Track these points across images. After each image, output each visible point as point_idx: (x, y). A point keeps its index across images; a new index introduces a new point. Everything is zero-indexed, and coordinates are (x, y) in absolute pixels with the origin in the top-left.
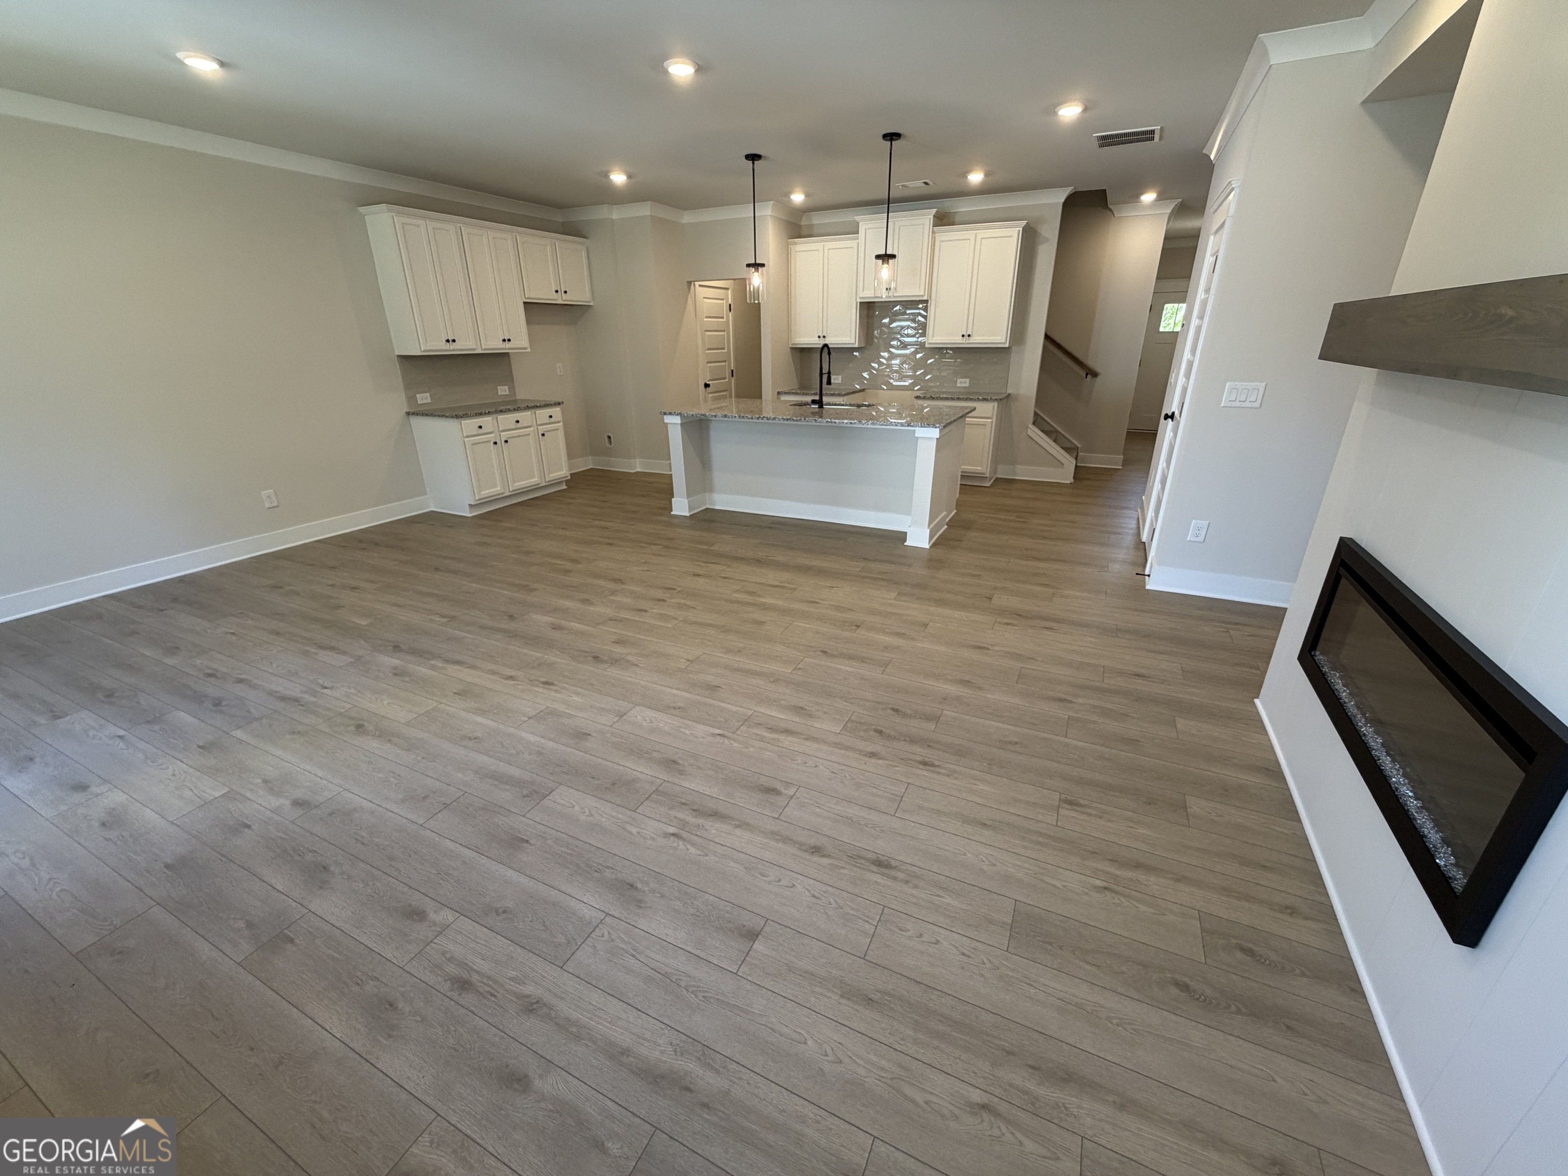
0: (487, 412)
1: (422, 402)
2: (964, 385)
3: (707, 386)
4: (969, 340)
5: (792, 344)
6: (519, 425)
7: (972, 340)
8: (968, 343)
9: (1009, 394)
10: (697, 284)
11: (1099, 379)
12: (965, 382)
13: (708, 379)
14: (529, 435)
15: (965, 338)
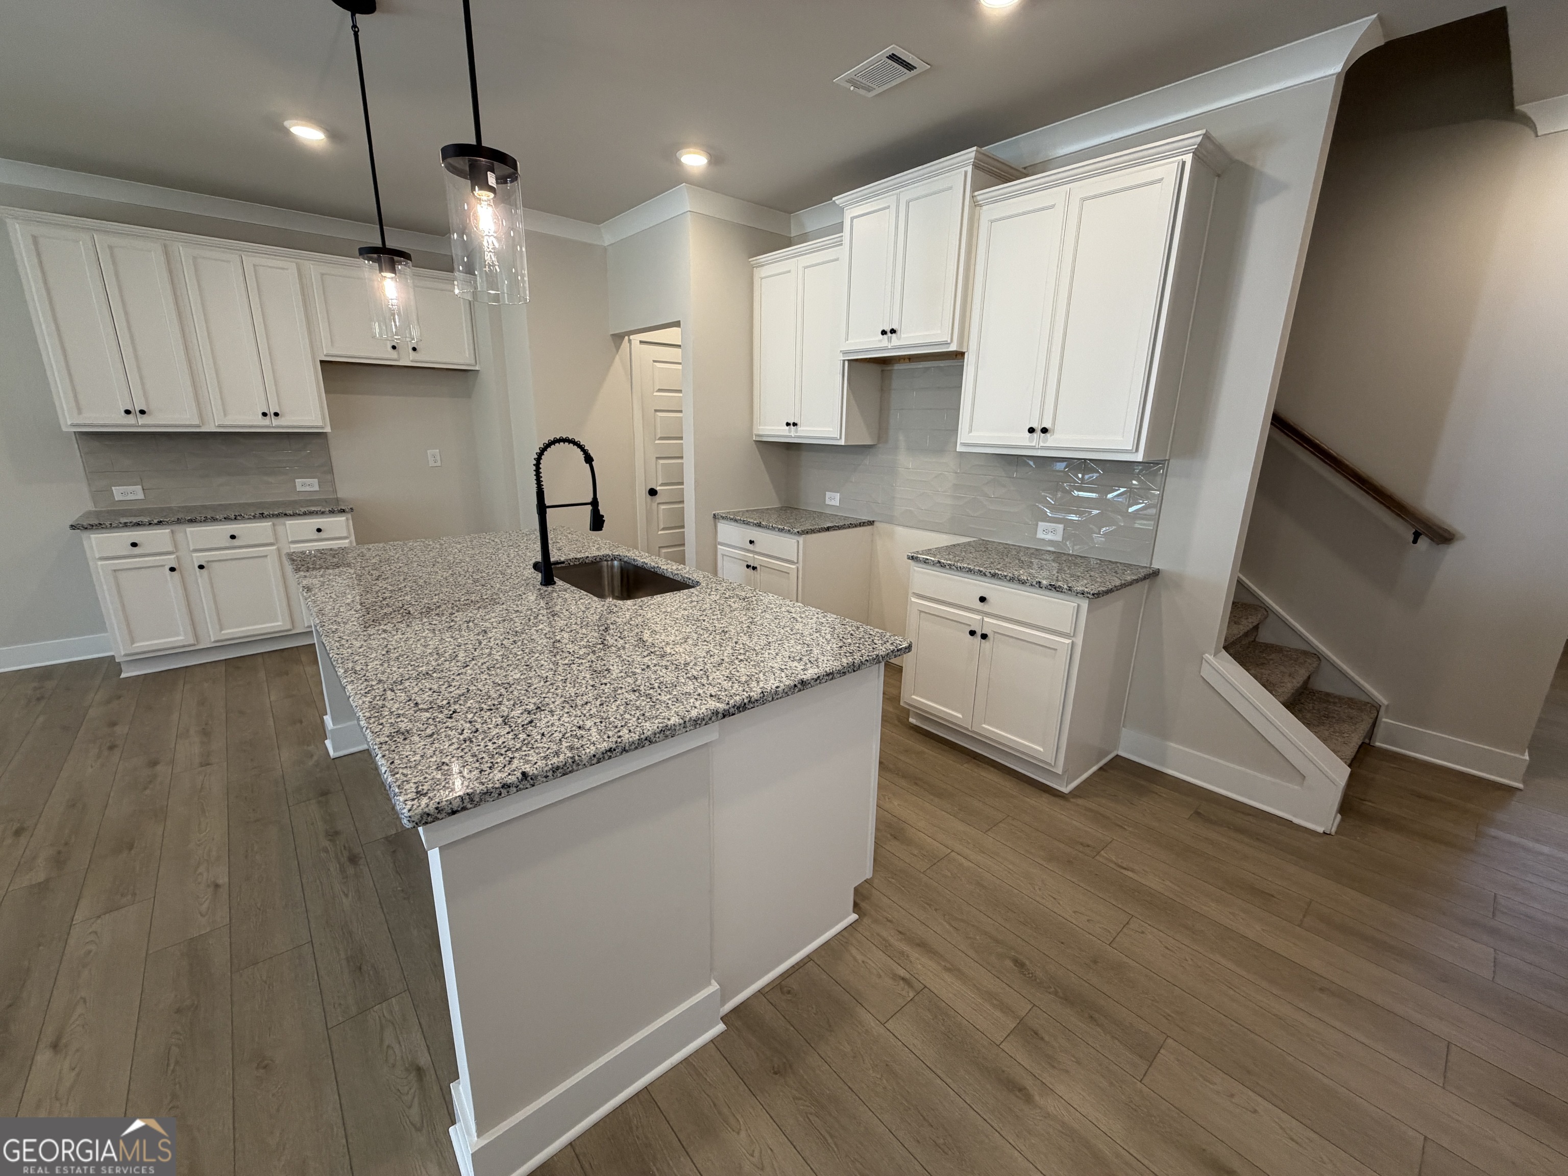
0: (156, 521)
1: (121, 498)
2: (1049, 537)
3: (653, 492)
4: (1045, 441)
5: (756, 435)
6: (235, 542)
7: (1050, 440)
8: (1043, 448)
9: (1156, 573)
10: (636, 338)
11: (1452, 552)
12: (1054, 531)
13: (660, 482)
14: (266, 556)
15: (1035, 435)
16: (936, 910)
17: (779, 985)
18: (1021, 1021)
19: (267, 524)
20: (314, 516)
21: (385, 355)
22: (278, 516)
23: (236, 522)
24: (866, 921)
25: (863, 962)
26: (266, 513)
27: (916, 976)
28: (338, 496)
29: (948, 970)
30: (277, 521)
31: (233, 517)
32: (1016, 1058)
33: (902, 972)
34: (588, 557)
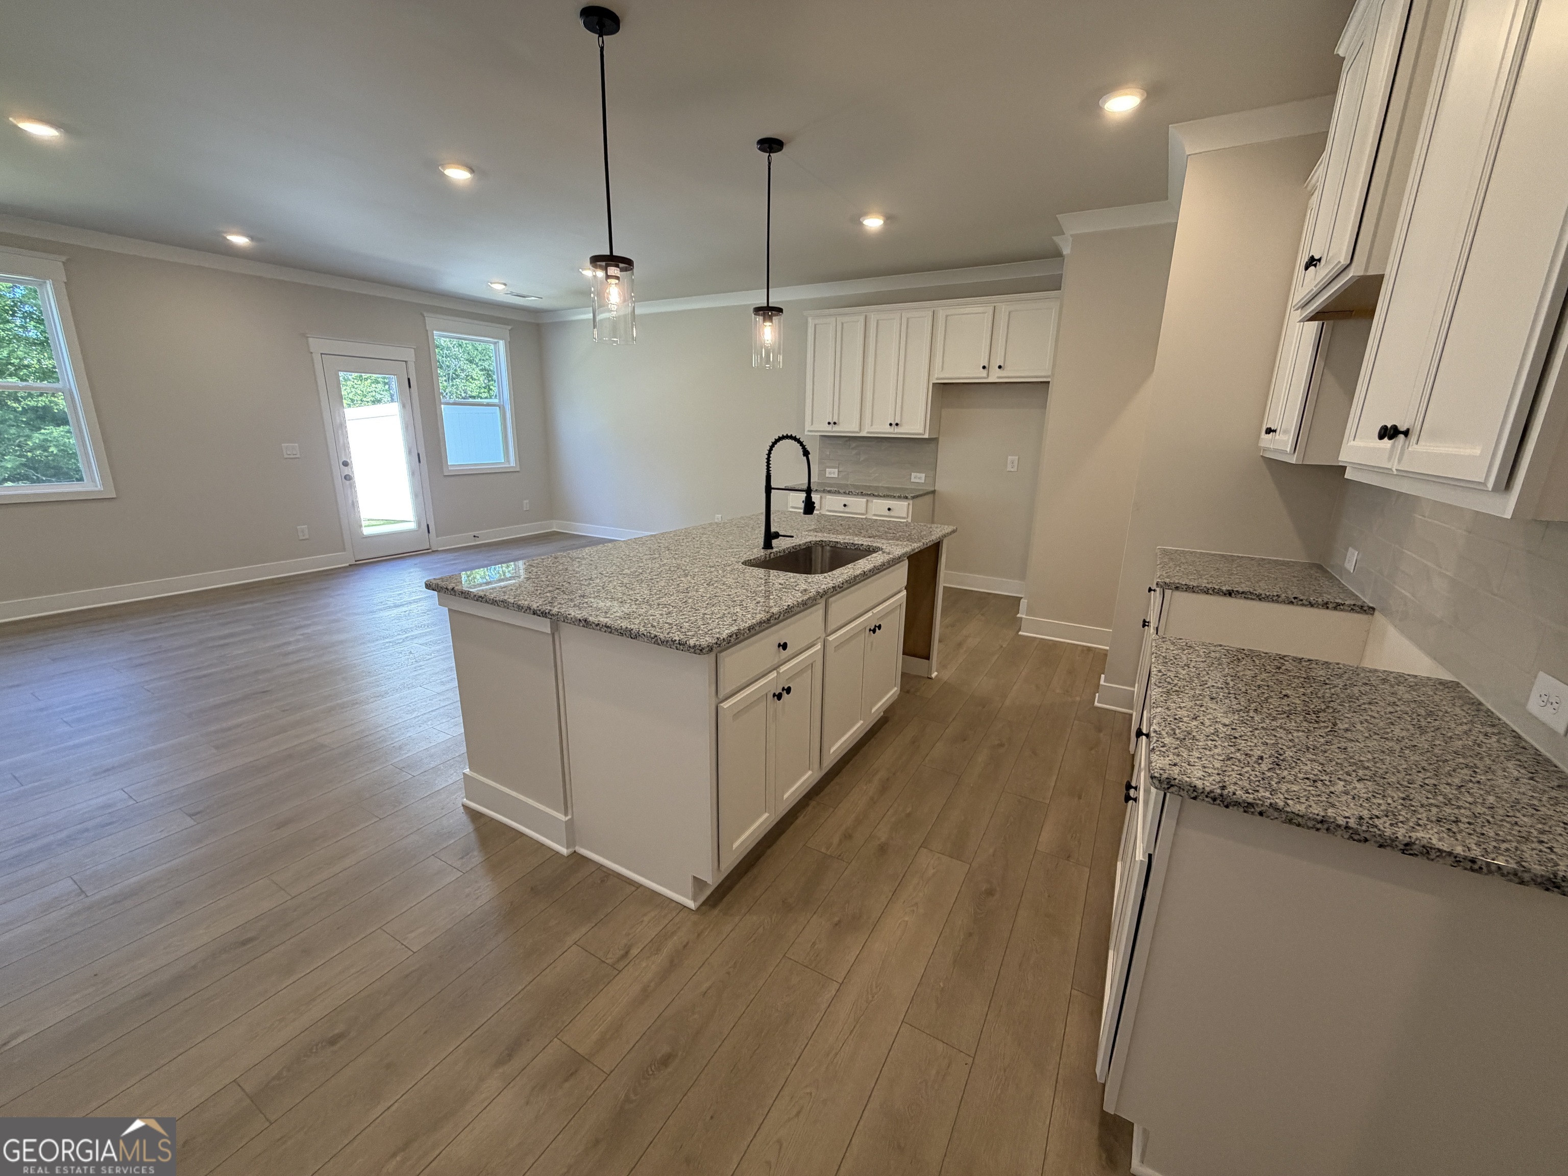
16: (728, 973)
17: (609, 874)
18: (587, 1059)
19: (863, 500)
20: (890, 499)
21: (978, 375)
22: (869, 495)
23: (849, 496)
24: (694, 918)
25: (642, 922)
26: (864, 492)
27: (632, 963)
28: (936, 488)
29: (645, 989)
30: (870, 498)
31: (847, 492)
32: (542, 1053)
33: (634, 952)
34: (863, 545)
